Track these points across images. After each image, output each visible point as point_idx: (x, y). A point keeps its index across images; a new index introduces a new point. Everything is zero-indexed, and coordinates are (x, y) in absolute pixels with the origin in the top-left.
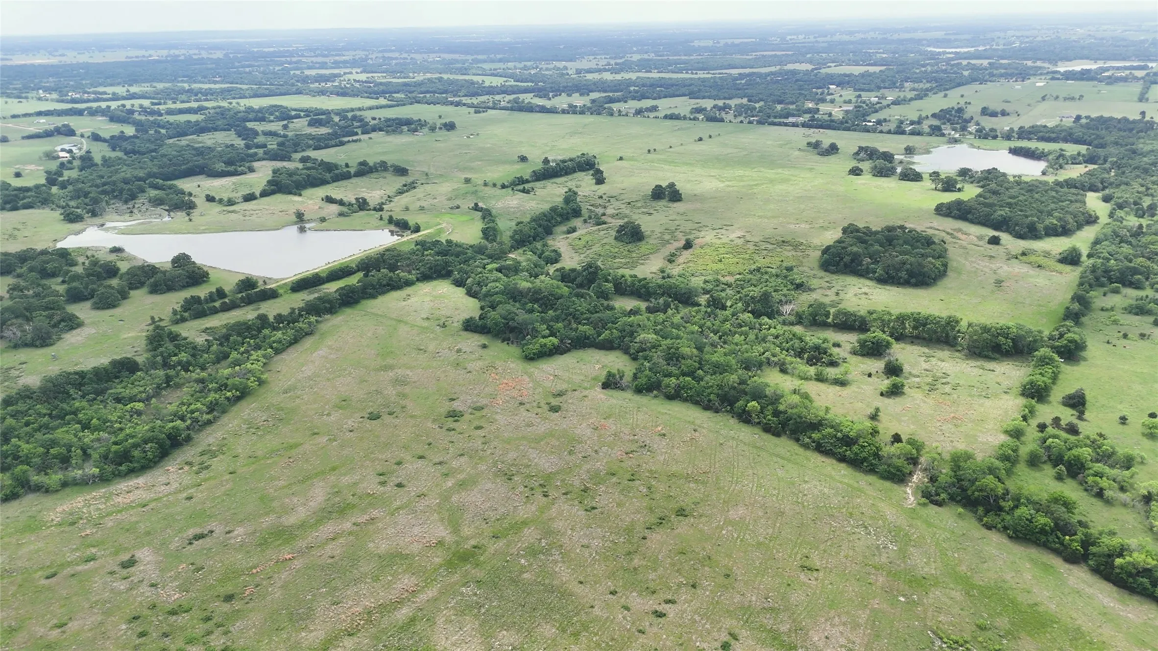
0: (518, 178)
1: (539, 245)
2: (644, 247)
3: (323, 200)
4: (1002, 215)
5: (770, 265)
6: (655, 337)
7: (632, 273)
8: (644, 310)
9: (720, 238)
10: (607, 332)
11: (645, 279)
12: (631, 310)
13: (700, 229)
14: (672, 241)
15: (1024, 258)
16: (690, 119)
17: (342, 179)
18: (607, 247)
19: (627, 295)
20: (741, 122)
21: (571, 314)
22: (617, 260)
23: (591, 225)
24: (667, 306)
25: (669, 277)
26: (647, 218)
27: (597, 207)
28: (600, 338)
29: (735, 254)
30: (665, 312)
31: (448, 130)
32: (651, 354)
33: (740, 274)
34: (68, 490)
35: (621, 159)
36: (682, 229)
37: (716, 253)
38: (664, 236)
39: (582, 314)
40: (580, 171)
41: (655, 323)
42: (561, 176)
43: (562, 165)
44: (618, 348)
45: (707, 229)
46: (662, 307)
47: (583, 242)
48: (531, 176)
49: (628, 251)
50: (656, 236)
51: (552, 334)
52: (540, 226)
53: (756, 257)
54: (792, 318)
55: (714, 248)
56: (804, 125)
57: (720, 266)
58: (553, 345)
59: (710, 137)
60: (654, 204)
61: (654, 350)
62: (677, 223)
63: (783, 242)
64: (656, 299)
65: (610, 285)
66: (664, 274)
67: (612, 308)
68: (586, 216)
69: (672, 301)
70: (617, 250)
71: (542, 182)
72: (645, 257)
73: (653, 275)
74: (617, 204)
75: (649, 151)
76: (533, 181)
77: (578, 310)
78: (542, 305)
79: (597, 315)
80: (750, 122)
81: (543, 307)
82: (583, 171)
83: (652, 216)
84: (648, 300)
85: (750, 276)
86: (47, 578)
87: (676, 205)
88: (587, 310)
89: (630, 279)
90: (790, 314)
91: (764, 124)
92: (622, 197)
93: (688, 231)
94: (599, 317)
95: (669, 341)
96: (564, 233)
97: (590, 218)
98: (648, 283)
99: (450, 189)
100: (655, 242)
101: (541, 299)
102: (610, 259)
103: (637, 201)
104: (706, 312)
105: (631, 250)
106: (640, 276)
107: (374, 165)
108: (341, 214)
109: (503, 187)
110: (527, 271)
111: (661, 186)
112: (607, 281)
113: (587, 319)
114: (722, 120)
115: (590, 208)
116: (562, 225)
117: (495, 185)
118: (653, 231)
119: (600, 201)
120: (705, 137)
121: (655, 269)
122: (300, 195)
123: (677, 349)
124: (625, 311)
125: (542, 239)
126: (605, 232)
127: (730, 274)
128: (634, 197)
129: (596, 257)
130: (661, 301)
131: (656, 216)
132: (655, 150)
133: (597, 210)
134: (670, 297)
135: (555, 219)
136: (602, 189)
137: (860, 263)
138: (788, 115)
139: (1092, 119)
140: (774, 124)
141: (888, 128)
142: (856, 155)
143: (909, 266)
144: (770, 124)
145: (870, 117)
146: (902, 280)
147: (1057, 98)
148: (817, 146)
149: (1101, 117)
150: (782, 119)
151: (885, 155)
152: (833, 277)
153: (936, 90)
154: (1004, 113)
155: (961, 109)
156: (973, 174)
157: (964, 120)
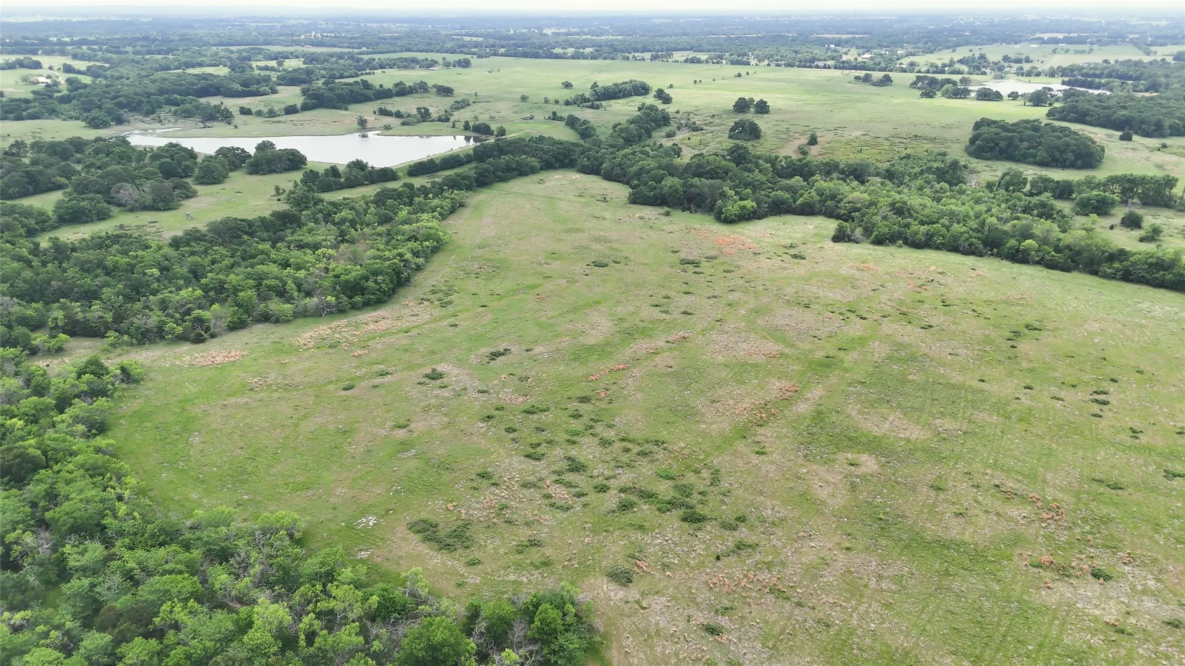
3: (375, 113)
4: (1125, 116)
5: (916, 154)
9: (842, 136)
13: (814, 131)
15: (1164, 150)
16: (714, 63)
20: (769, 65)
23: (689, 131)
28: (797, 203)
29: (870, 146)
31: (463, 67)
33: (888, 160)
34: (300, 321)
35: (671, 87)
36: (793, 130)
37: (848, 146)
38: (780, 136)
39: (762, 184)
42: (619, 98)
47: (693, 142)
53: (895, 148)
56: (836, 67)
58: (753, 207)
59: (748, 74)
62: (784, 127)
63: (915, 136)
68: (677, 125)
74: (699, 117)
75: (695, 82)
80: (777, 65)
82: (642, 94)
85: (902, 162)
86: (345, 389)
87: (766, 116)
88: (767, 181)
91: (792, 66)
92: (701, 112)
93: (802, 132)
97: (682, 126)
99: (510, 106)
100: (775, 140)
103: (720, 115)
107: (415, 86)
108: (406, 123)
109: (568, 104)
111: (744, 99)
114: (748, 64)
117: (557, 102)
119: (679, 116)
120: (743, 73)
122: (346, 109)
125: (645, 140)
126: (712, 134)
127: (880, 162)
132: (701, 81)
134: (841, 174)
136: (676, 106)
137: (1017, 148)
138: (813, 60)
139: (1121, 62)
140: (804, 66)
141: (924, 69)
142: (914, 85)
143: (1075, 148)
144: (799, 66)
145: (899, 62)
146: (1068, 163)
147: (1067, 51)
148: (867, 79)
149: (1130, 61)
150: (809, 63)
151: (948, 81)
152: (989, 163)
153: (940, 47)
154: (1028, 60)
155: (983, 57)
156: (1053, 93)
157: (996, 64)
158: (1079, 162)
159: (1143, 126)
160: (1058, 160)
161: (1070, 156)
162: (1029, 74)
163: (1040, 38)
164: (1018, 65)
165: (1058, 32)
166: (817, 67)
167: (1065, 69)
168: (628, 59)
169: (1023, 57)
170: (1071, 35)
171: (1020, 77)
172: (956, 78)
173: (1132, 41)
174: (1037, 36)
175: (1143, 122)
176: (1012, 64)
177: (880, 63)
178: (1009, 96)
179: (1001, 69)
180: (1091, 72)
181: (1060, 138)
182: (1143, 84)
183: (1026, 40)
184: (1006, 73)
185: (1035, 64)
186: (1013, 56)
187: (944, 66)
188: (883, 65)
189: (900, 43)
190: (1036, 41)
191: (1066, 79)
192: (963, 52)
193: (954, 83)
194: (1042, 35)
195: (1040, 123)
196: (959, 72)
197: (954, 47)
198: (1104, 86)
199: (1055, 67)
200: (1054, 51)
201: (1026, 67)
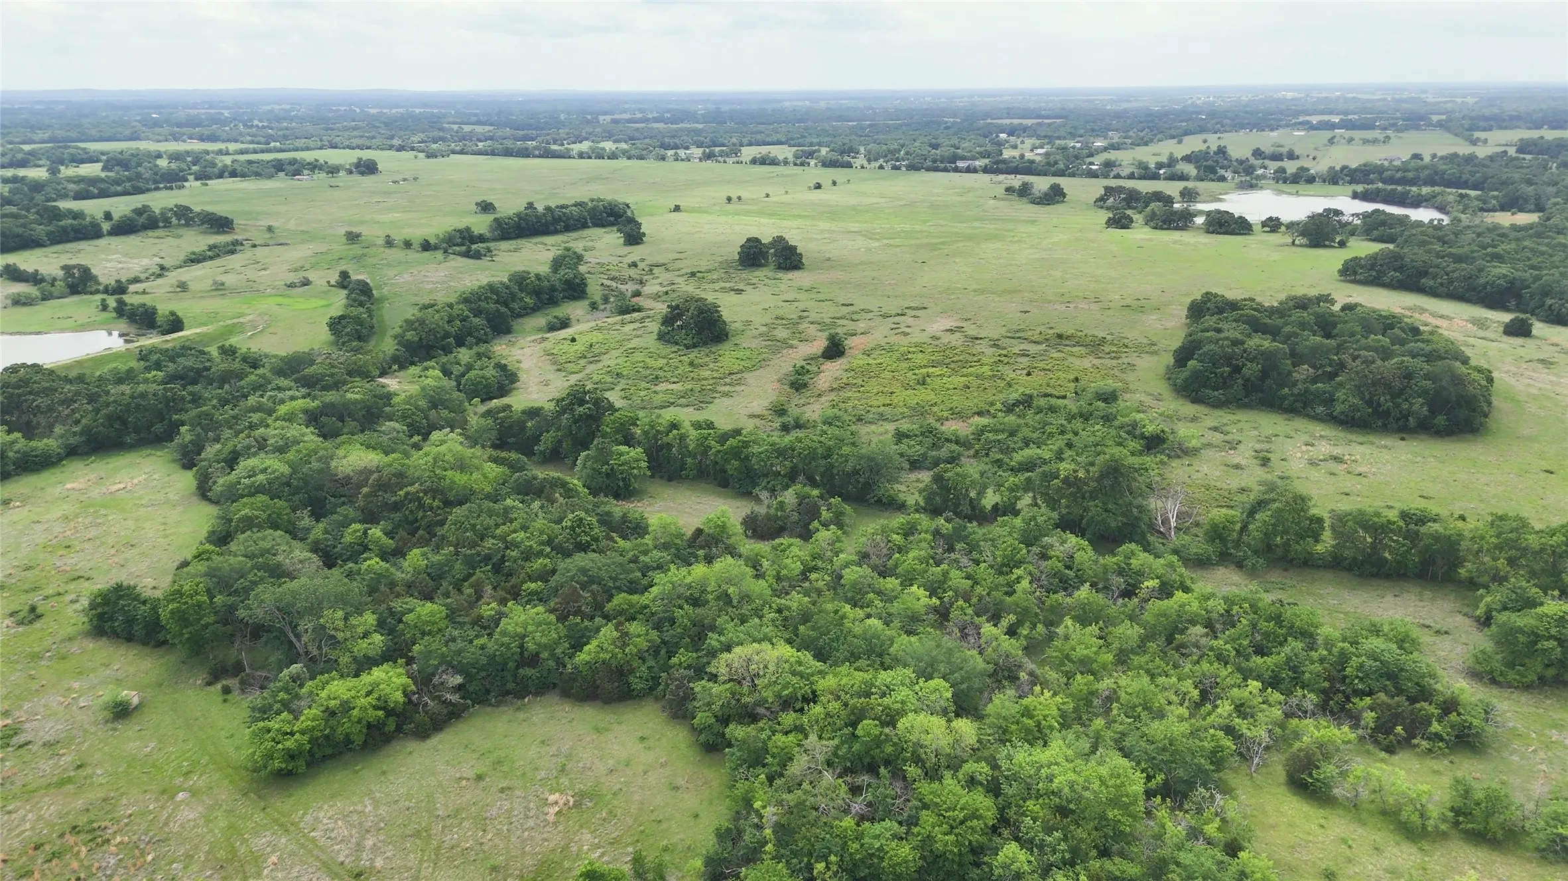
0: (460, 231)
1: (464, 355)
2: (728, 356)
4: (1505, 276)
5: (1049, 390)
6: (786, 651)
7: (700, 416)
8: (739, 529)
9: (906, 334)
10: (608, 632)
11: (737, 432)
12: (699, 532)
13: (855, 317)
14: (794, 342)
16: (795, 164)
17: (77, 239)
18: (638, 356)
19: (687, 477)
20: (881, 167)
21: (487, 558)
22: (663, 386)
23: (605, 314)
24: (808, 512)
25: (798, 426)
26: (733, 298)
27: (624, 282)
28: (583, 657)
29: (953, 366)
30: (806, 535)
31: (362, 174)
32: (780, 739)
33: (980, 414)
35: (677, 209)
36: (813, 316)
37: (904, 365)
38: (776, 332)
39: (528, 556)
40: (596, 225)
41: (779, 578)
42: (556, 232)
43: (558, 213)
44: (652, 689)
45: (870, 315)
46: (795, 517)
47: (579, 347)
48: (492, 230)
49: (691, 364)
50: (757, 332)
51: (395, 653)
52: (478, 313)
53: (1007, 371)
54: (1198, 546)
55: (897, 354)
56: (986, 170)
57: (924, 395)
58: (383, 705)
59: (834, 183)
60: (745, 275)
61: (789, 718)
62: (802, 306)
63: (1060, 336)
64: (773, 491)
65: (635, 453)
66: (785, 419)
67: (637, 529)
68: (597, 297)
69: (821, 497)
70: (662, 362)
71: (514, 242)
72: (735, 377)
73: (757, 422)
74: (663, 276)
75: (729, 199)
76: (495, 240)
77: (515, 545)
78: (397, 527)
79: (580, 560)
80: (895, 168)
81: (402, 533)
82: (603, 226)
83: (743, 296)
84: (748, 494)
85: (1011, 419)
87: (791, 275)
88: (549, 542)
89: (693, 434)
90: (1178, 529)
91: (918, 169)
92: (678, 264)
93: (828, 321)
94: (584, 571)
95: (846, 677)
96: (540, 330)
97: (606, 300)
98: (746, 444)
99: (310, 253)
100: (754, 344)
101: (396, 507)
102: (644, 385)
103: (709, 271)
104: (937, 533)
105: (697, 361)
106: (724, 424)
107: (162, 214)
108: (18, 301)
109: (426, 246)
110: (404, 417)
111: (757, 240)
112: (629, 441)
113: (545, 576)
114: (849, 165)
115: (608, 283)
116: (538, 314)
117: (408, 244)
118: (748, 323)
119: (633, 272)
120: (827, 183)
121: (759, 405)
123: (890, 719)
124: (680, 535)
125: (479, 341)
126: (637, 325)
127: (958, 414)
128: (703, 265)
129: (609, 379)
130: (789, 497)
131: (750, 295)
132: (739, 198)
133: (623, 287)
134: (814, 484)
135: (521, 299)
136: (636, 253)
137: (1285, 380)
138: (954, 158)
139: (1442, 158)
140: (936, 169)
141: (1126, 172)
142: (1101, 202)
143: (1428, 383)
144: (928, 169)
145: (1088, 160)
146: (1412, 421)
147: (1351, 140)
148: (1024, 192)
149: (1456, 155)
150: (947, 164)
151: (1158, 196)
152: (1223, 417)
153: (1159, 136)
154: (1292, 156)
155: (1221, 151)
156: (1345, 219)
157: (1241, 162)
158: (1440, 420)
159: (1549, 302)
160: (1386, 414)
161: (1418, 405)
162: (1295, 179)
163: (1308, 122)
164: (1277, 164)
165: (1331, 113)
166: (957, 170)
167: (1356, 170)
168: (663, 158)
169: (1284, 150)
170: (1350, 117)
171: (1281, 186)
172: (1172, 189)
173: (1440, 125)
174: (1301, 119)
175: (1546, 292)
176: (1267, 162)
177: (1056, 163)
178: (1264, 224)
179: (1249, 170)
180: (1399, 175)
181: (1386, 354)
182: (1494, 197)
183: (1287, 126)
184: (1258, 178)
185: (1307, 163)
186: (1267, 149)
187: (1160, 166)
188: (1061, 166)
189: (1102, 132)
190: (1300, 127)
191: (1360, 188)
192: (1193, 144)
193: (1169, 200)
194: (1308, 118)
195: (1333, 302)
196: (1183, 177)
197: (1179, 137)
198: (1426, 200)
199: (1338, 168)
200: (1331, 141)
201: (1291, 167)
